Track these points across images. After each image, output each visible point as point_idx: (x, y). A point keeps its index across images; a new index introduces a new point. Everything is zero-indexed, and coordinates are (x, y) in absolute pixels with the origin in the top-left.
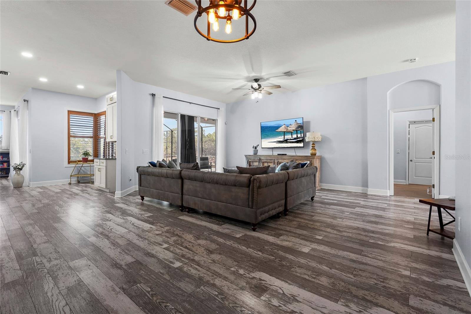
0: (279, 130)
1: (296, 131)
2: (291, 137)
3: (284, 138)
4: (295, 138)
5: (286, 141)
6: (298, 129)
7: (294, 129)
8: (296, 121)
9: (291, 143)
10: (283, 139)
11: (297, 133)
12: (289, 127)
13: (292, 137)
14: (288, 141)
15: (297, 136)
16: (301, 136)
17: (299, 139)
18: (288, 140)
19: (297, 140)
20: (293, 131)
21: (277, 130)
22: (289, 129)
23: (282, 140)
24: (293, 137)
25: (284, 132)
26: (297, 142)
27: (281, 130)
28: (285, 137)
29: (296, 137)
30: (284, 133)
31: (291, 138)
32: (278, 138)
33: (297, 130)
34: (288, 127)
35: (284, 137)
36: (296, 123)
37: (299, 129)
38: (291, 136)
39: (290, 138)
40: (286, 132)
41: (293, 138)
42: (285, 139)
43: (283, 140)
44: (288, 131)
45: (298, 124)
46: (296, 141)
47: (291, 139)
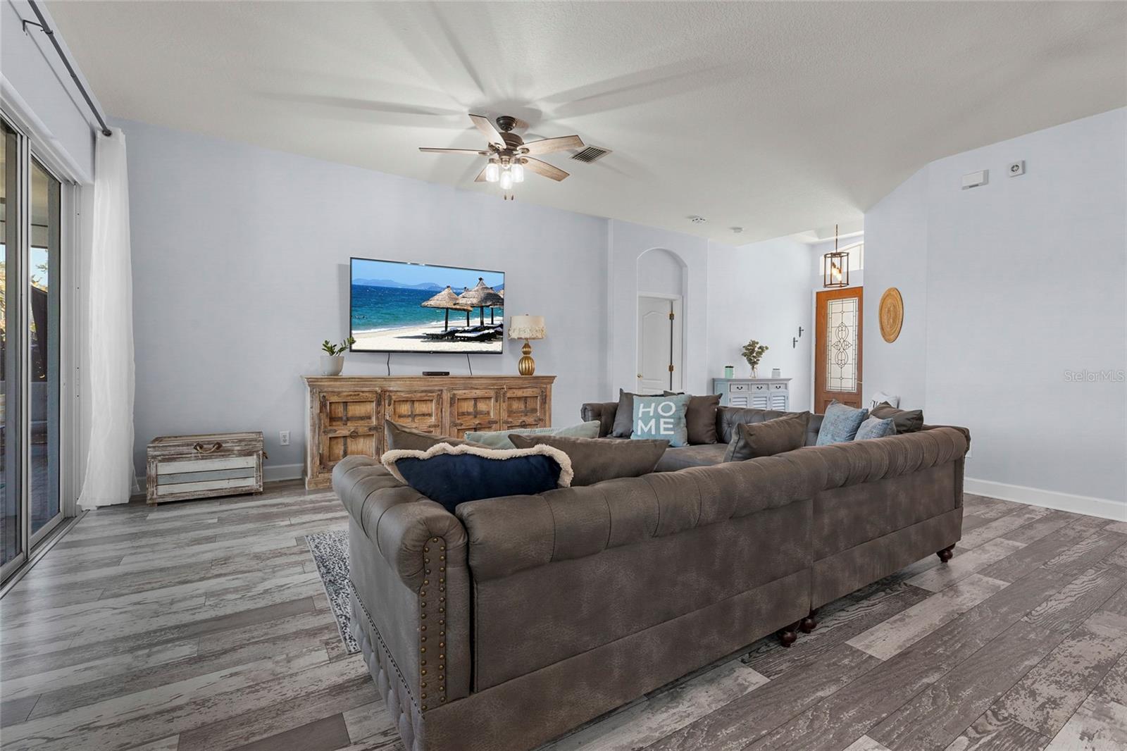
0: (433, 302)
1: (481, 309)
2: (466, 325)
3: (446, 327)
4: (477, 328)
5: (451, 336)
6: (486, 303)
7: (475, 301)
8: (481, 279)
9: (464, 341)
10: (444, 329)
11: (482, 315)
12: (461, 296)
13: (468, 326)
14: (456, 335)
15: (482, 323)
16: (492, 323)
17: (486, 331)
18: (457, 331)
19: (481, 333)
20: (471, 309)
21: (425, 303)
22: (462, 301)
23: (439, 331)
24: (470, 325)
25: (447, 309)
26: (482, 339)
27: (438, 302)
28: (448, 325)
29: (479, 324)
30: (447, 313)
31: (466, 328)
32: (428, 325)
33: (483, 305)
34: (458, 294)
35: (446, 323)
36: (480, 287)
37: (489, 304)
38: (466, 321)
39: (463, 327)
40: (452, 309)
41: (471, 328)
42: (449, 329)
43: (444, 333)
44: (458, 307)
45: (487, 288)
46: (478, 336)
47: (465, 331)
